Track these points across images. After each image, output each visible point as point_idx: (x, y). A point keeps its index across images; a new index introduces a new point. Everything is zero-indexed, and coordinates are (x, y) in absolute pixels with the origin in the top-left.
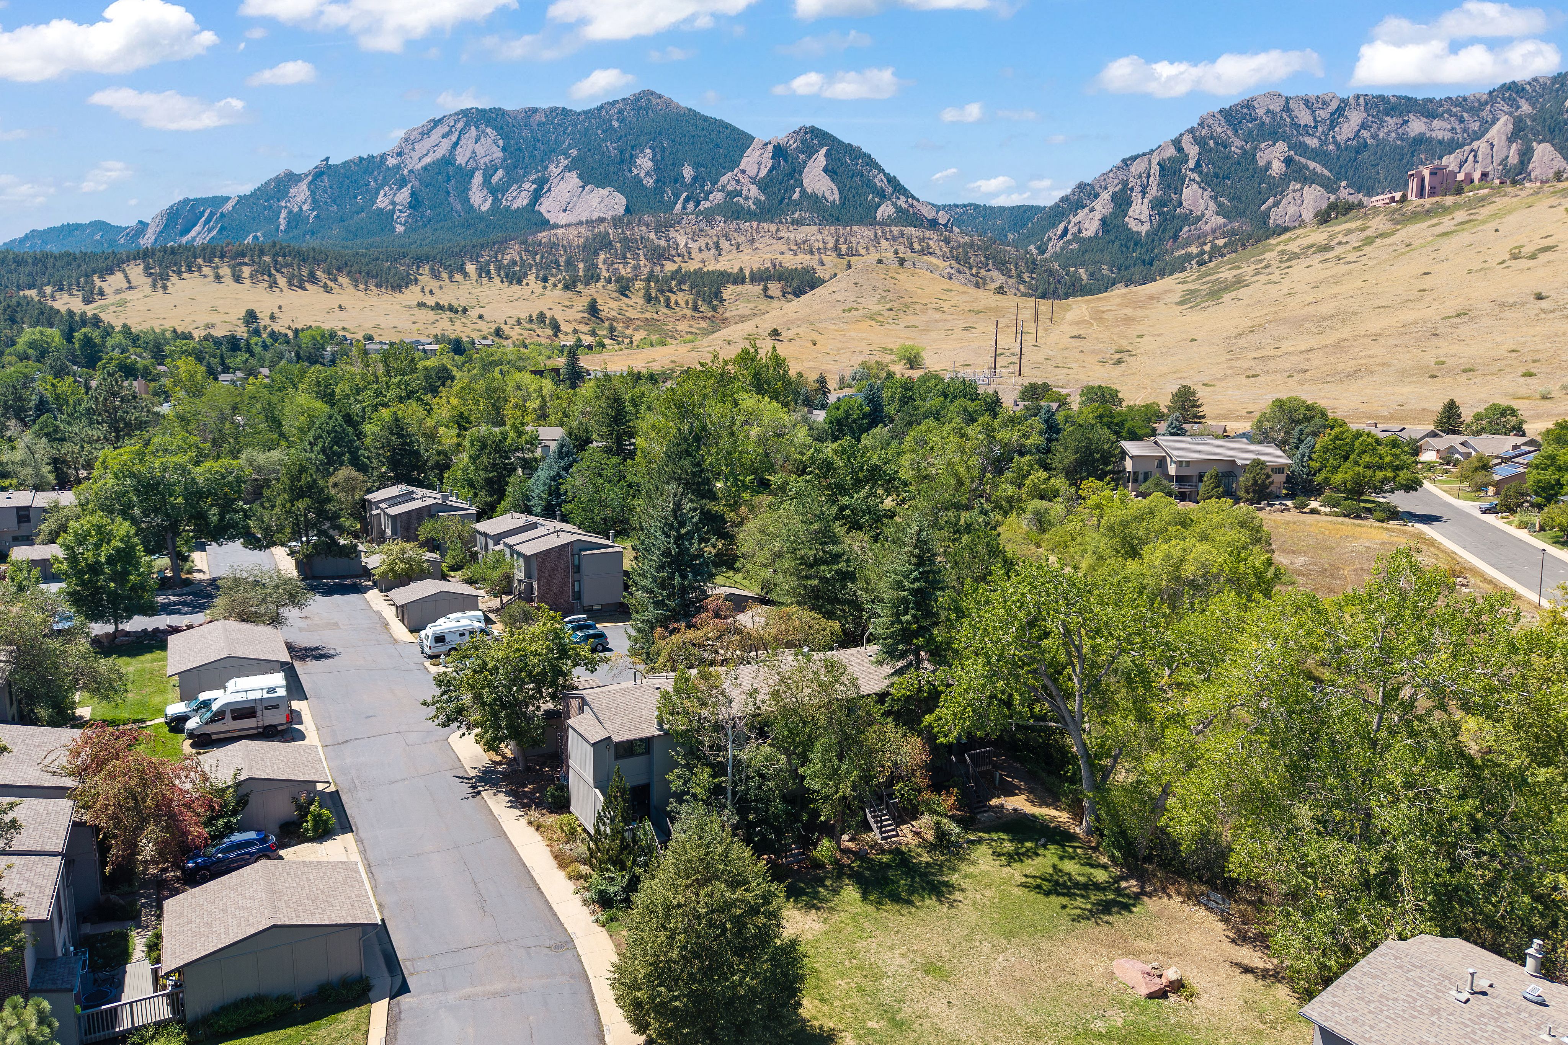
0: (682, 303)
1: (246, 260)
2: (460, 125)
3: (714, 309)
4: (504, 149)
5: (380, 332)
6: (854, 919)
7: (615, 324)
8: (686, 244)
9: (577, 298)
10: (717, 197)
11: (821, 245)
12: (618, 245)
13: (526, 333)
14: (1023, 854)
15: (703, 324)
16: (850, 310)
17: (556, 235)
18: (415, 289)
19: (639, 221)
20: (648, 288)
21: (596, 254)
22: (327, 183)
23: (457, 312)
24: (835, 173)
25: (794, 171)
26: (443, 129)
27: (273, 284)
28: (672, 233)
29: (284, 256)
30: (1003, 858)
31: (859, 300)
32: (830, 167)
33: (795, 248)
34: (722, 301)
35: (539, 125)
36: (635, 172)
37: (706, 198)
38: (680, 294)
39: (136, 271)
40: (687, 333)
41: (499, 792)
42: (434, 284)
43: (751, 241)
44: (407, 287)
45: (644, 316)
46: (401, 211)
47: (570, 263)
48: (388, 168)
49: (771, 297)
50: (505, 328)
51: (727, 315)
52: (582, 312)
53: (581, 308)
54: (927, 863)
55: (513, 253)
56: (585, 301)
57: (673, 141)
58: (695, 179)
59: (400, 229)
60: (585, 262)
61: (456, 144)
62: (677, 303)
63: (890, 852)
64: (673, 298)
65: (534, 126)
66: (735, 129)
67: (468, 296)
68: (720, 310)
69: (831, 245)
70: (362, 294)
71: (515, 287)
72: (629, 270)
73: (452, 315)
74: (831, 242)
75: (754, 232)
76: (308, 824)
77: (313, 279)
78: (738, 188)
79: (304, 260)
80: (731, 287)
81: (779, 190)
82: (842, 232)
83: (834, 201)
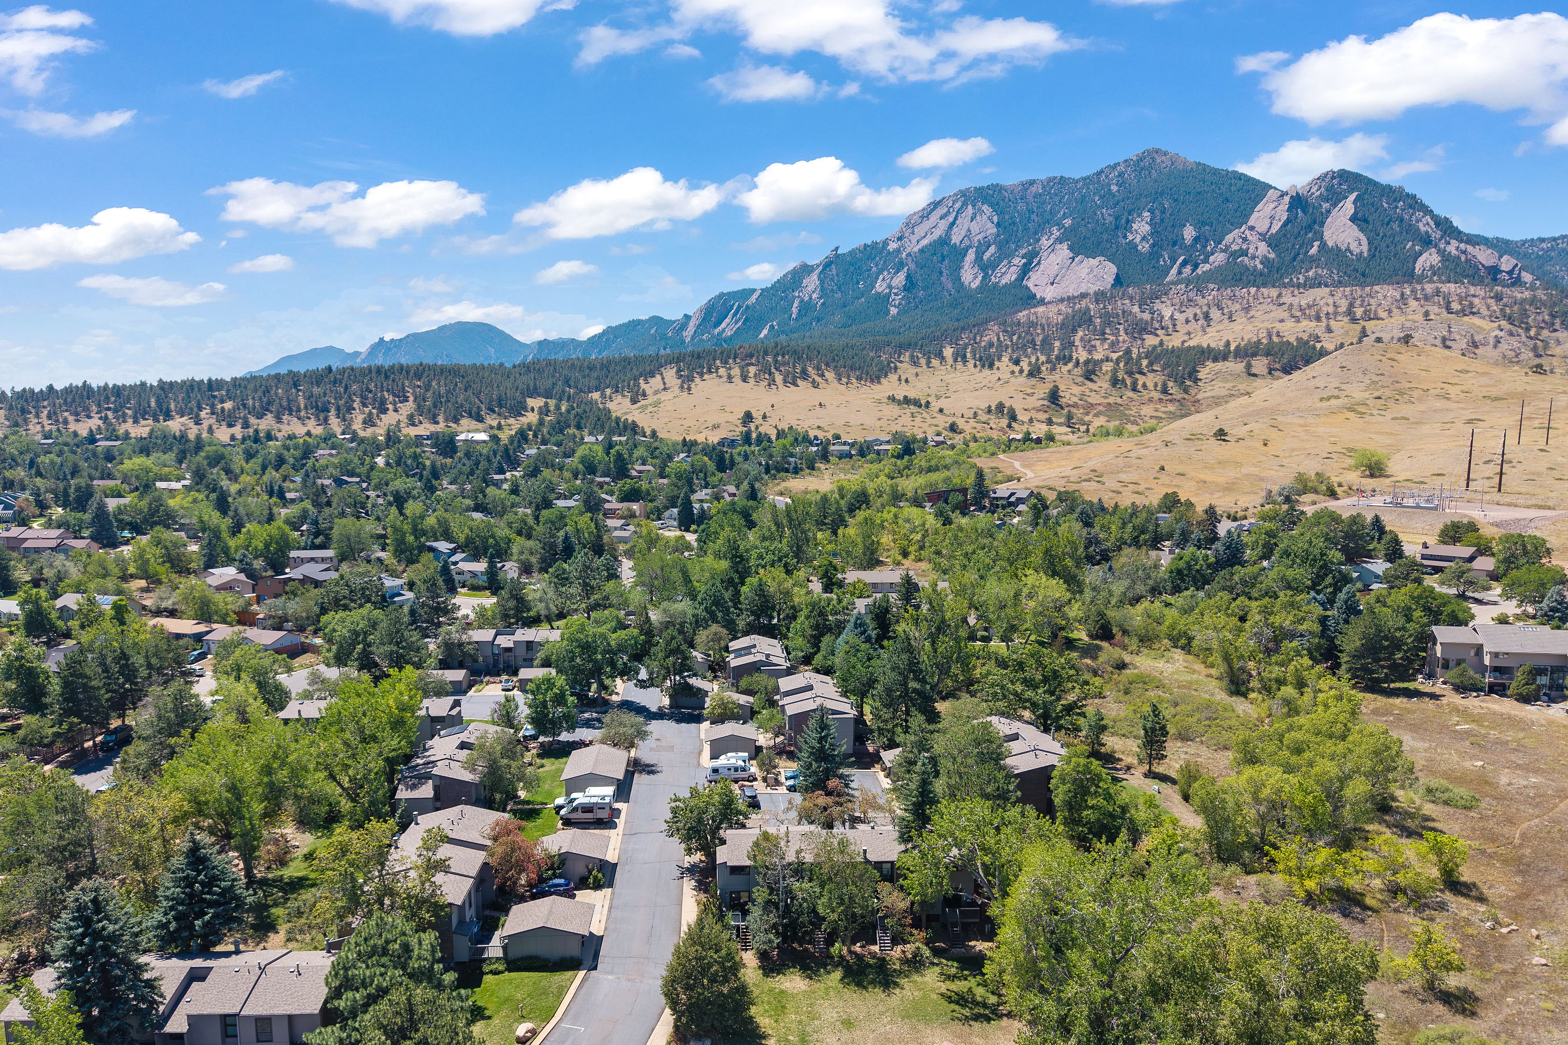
0: (1150, 385)
1: (753, 361)
2: (958, 205)
3: (1186, 391)
4: (998, 225)
5: (848, 431)
7: (1074, 411)
8: (1172, 316)
9: (1040, 385)
10: (1218, 258)
11: (1331, 309)
12: (1098, 320)
13: (979, 426)
14: (957, 978)
15: (1171, 408)
17: (1036, 313)
18: (893, 377)
19: (1123, 295)
20: (1116, 370)
21: (1074, 331)
22: (834, 272)
23: (920, 406)
24: (1366, 221)
25: (1315, 223)
26: (942, 211)
27: (772, 382)
28: (1158, 305)
29: (783, 356)
30: (943, 977)
32: (1359, 216)
33: (1299, 314)
34: (1196, 380)
35: (1034, 197)
36: (1130, 237)
37: (1206, 261)
38: (1151, 375)
39: (670, 374)
40: (1151, 417)
41: (693, 879)
42: (911, 372)
43: (1247, 309)
44: (886, 376)
45: (1106, 401)
46: (896, 294)
47: (1046, 342)
48: (889, 252)
49: (1255, 375)
50: (961, 423)
51: (1199, 397)
52: (1042, 399)
53: (1042, 396)
54: (894, 970)
55: (992, 334)
56: (1047, 388)
57: (1176, 200)
58: (1196, 239)
59: (894, 311)
61: (953, 224)
62: (1144, 386)
63: (878, 959)
64: (1141, 380)
65: (1030, 198)
67: (940, 384)
68: (1192, 392)
69: (1343, 309)
70: (843, 389)
71: (986, 372)
72: (1107, 346)
73: (915, 410)
74: (1344, 305)
75: (1251, 299)
76: (591, 880)
77: (805, 375)
78: (1244, 247)
79: (799, 359)
80: (1210, 364)
81: (1294, 245)
82: (1359, 293)
83: (1361, 253)
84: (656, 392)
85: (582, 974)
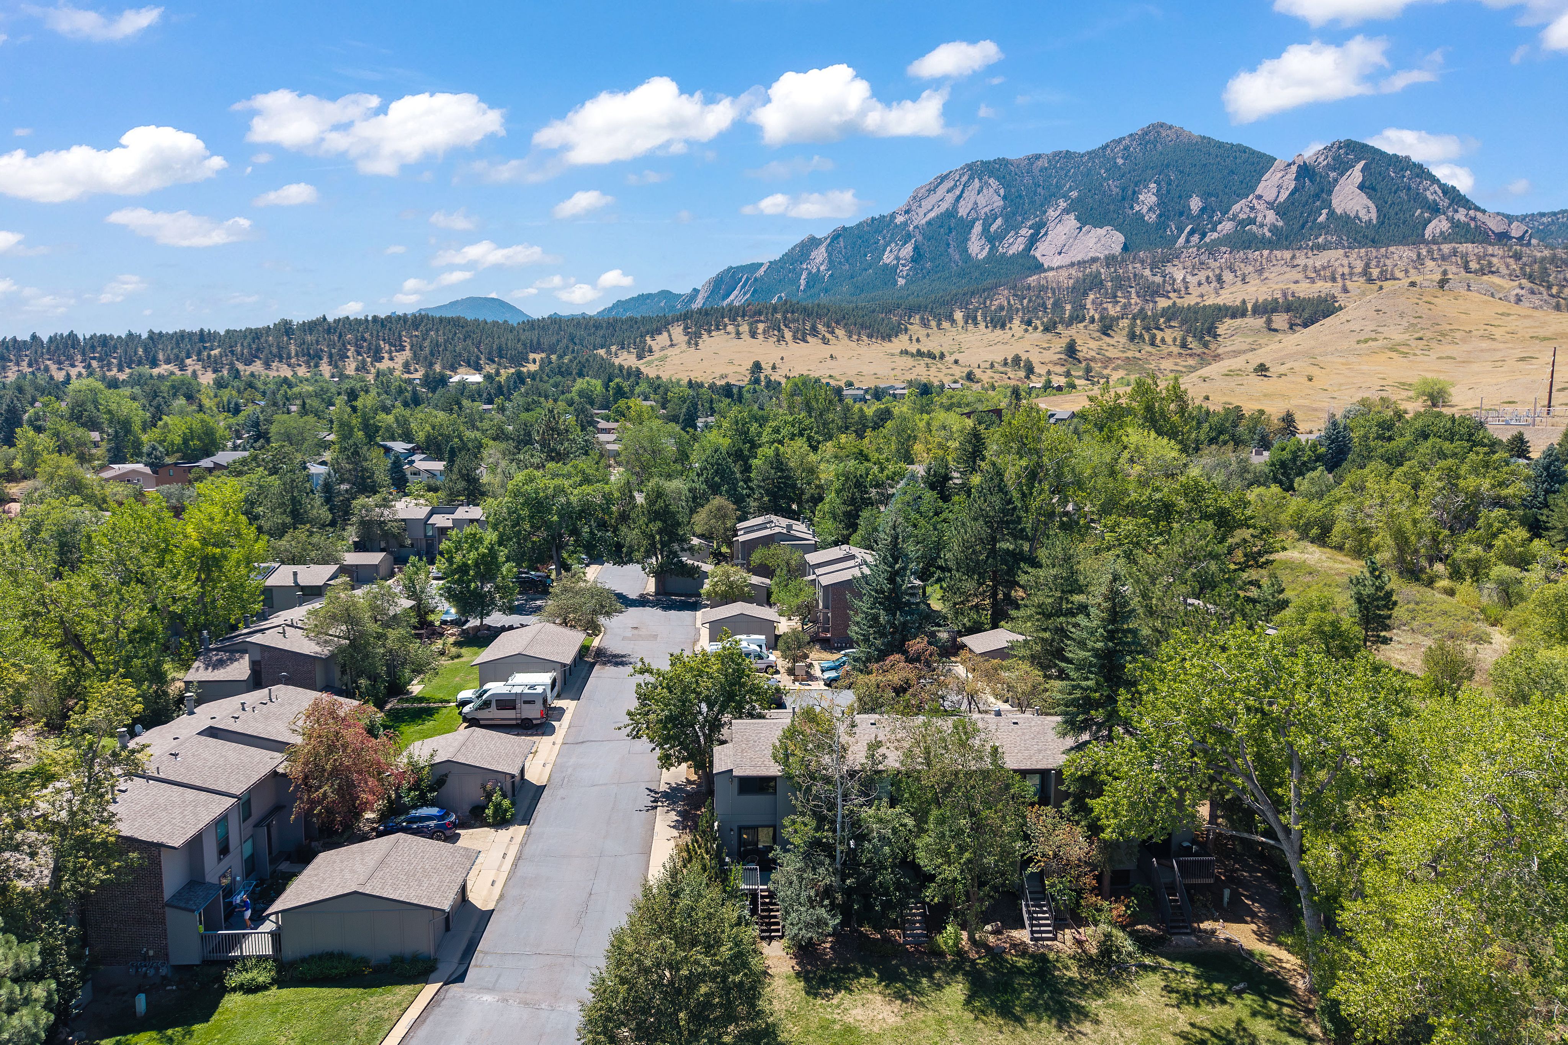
0: (1169, 340)
1: (762, 318)
2: (964, 179)
3: (1206, 345)
4: (1005, 198)
5: (861, 379)
6: (940, 1022)
7: (1092, 364)
8: (1184, 279)
9: (1056, 340)
10: (1227, 227)
11: (1346, 270)
12: (1110, 284)
13: (997, 376)
14: (1204, 997)
15: (1191, 362)
16: (1366, 341)
17: (1046, 278)
18: (904, 338)
19: (1134, 258)
20: (1133, 326)
21: (1085, 294)
22: (842, 244)
23: (934, 358)
24: (1374, 189)
25: (1322, 191)
26: (949, 184)
27: (781, 338)
28: (1169, 269)
29: (793, 312)
30: (1174, 995)
31: (1380, 329)
32: (1367, 184)
33: (1314, 275)
34: (1215, 336)
35: (1041, 171)
36: (1137, 208)
37: (1214, 229)
38: (1168, 331)
39: (677, 331)
40: (1172, 371)
41: (673, 810)
42: (921, 332)
43: (1260, 271)
44: (896, 336)
45: (1125, 355)
46: (903, 265)
47: (1057, 305)
48: (896, 225)
49: (1276, 330)
50: (978, 373)
51: (1220, 351)
52: (1059, 353)
53: (1059, 350)
54: (1071, 979)
55: (1002, 298)
56: (1063, 342)
57: (1181, 172)
58: (1203, 210)
59: (901, 282)
60: (1073, 303)
61: (960, 197)
62: (1163, 340)
63: (1033, 956)
64: (1159, 335)
65: (1036, 172)
66: (1254, 152)
67: (952, 342)
68: (1212, 346)
69: (1359, 270)
70: (854, 344)
71: (998, 332)
72: (1118, 309)
73: (929, 361)
74: (1359, 266)
75: (1264, 261)
76: (489, 812)
77: (814, 332)
78: (1252, 215)
79: (808, 316)
80: (1228, 321)
81: (1302, 213)
82: (1374, 254)
83: (1370, 220)
84: (663, 349)
85: (430, 990)
